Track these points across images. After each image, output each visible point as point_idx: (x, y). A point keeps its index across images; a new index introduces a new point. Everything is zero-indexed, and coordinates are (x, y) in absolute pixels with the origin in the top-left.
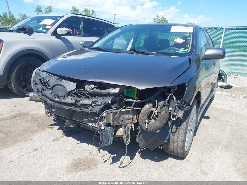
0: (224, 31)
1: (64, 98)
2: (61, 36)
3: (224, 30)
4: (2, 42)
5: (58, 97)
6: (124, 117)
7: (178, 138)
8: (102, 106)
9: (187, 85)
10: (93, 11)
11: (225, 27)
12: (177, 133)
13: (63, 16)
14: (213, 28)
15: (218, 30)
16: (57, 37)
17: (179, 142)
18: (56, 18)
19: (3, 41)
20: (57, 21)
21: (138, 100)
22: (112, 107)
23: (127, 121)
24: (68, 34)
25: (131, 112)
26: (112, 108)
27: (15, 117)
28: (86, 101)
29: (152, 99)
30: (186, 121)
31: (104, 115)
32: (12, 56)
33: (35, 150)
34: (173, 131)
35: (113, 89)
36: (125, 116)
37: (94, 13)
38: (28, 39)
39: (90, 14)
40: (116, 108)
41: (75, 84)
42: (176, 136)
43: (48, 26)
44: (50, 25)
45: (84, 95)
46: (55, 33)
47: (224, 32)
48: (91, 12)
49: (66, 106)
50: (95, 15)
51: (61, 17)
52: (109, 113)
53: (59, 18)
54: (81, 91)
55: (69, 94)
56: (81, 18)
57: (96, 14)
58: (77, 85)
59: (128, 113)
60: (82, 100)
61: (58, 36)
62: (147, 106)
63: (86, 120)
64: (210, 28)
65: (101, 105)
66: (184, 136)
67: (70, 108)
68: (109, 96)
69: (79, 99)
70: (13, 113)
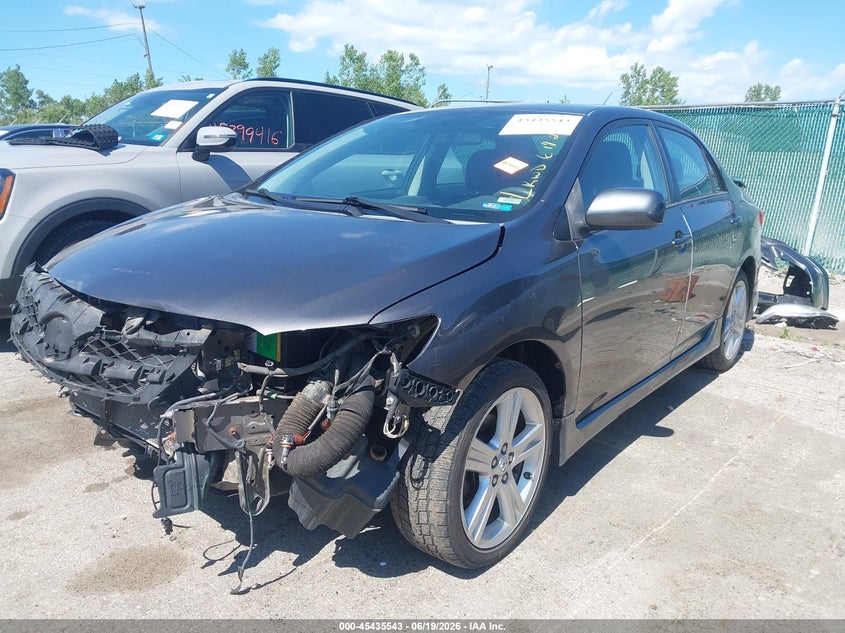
0: (834, 116)
1: (69, 357)
2: (211, 153)
3: (836, 110)
4: (11, 178)
5: (57, 353)
6: (242, 425)
7: (427, 498)
8: (165, 385)
9: (440, 320)
10: (413, 57)
11: (838, 101)
12: (426, 482)
13: (227, 88)
14: (794, 104)
15: (813, 112)
16: (195, 158)
17: (432, 516)
18: (201, 97)
19: (14, 176)
20: (203, 102)
21: (278, 370)
22: (201, 390)
23: (255, 437)
24: (231, 144)
25: (261, 408)
26: (201, 394)
27: (20, 410)
28: (125, 369)
29: (326, 365)
30: (452, 443)
31: (169, 414)
32: (41, 218)
33: (17, 516)
34: (416, 474)
35: (192, 332)
36: (249, 421)
37: (417, 64)
38: (97, 167)
39: (403, 68)
40: (213, 394)
41: (98, 313)
42: (423, 494)
43: (171, 122)
44: (178, 120)
45: (120, 348)
46: (189, 144)
47: (834, 120)
48: (408, 61)
49: (75, 382)
50: (422, 70)
51: (218, 91)
52: (184, 410)
53: (211, 96)
54: (112, 337)
55: (81, 343)
56: (287, 91)
57: (423, 68)
58: (104, 315)
59: (252, 409)
60: (112, 364)
61: (202, 154)
62: (312, 389)
63: (144, 426)
64: (785, 106)
65: (160, 382)
66: (445, 493)
67: (84, 389)
68: (184, 354)
69: (106, 360)
70: (22, 397)
